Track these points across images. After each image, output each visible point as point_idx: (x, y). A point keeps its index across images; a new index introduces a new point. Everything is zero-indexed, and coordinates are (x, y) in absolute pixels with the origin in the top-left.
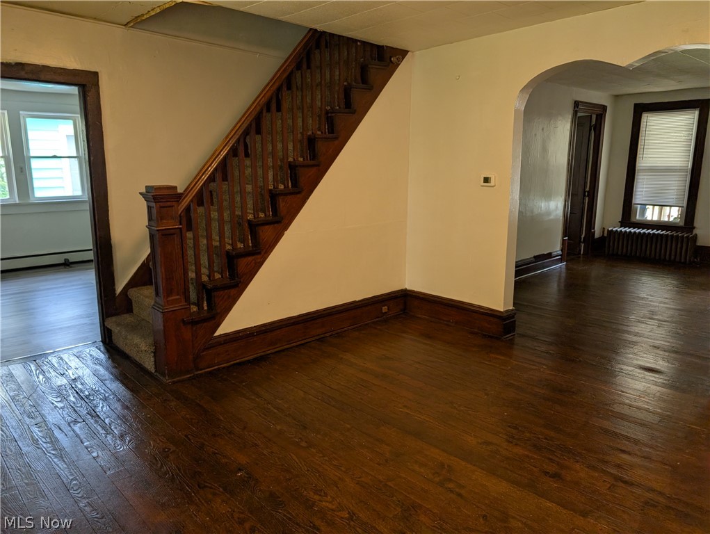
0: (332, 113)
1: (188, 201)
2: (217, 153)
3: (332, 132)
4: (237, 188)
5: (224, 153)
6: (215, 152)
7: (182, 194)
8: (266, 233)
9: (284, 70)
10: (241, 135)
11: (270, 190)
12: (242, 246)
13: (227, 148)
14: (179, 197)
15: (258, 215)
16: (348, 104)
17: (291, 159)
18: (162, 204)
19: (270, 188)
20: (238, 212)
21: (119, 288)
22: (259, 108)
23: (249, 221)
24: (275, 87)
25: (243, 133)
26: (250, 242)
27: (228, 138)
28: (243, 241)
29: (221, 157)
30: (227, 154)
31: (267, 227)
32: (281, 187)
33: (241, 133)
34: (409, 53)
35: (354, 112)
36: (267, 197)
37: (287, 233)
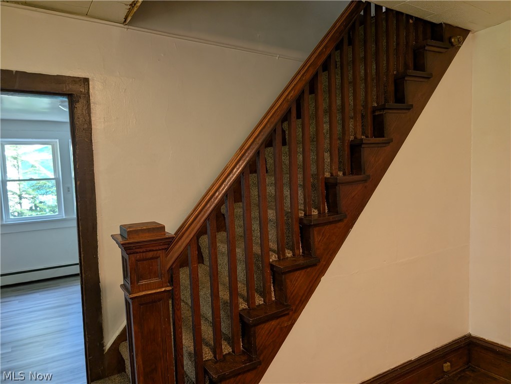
0: (380, 110)
1: (184, 245)
2: (228, 171)
3: (381, 135)
4: (255, 213)
5: (237, 172)
6: (225, 170)
7: (173, 238)
8: (296, 281)
9: (320, 54)
10: (262, 144)
11: (301, 220)
12: (262, 302)
13: (242, 165)
14: (169, 242)
15: (284, 254)
16: (400, 98)
17: (327, 175)
18: (138, 256)
19: (300, 215)
20: (257, 249)
21: (109, 341)
22: (285, 106)
23: (272, 266)
24: (308, 76)
25: (264, 141)
26: (273, 295)
27: (243, 150)
28: (264, 294)
29: (233, 177)
30: (242, 172)
31: (297, 273)
32: (315, 212)
33: (260, 142)
34: (470, 35)
35: (409, 108)
36: (296, 229)
37: (324, 279)
